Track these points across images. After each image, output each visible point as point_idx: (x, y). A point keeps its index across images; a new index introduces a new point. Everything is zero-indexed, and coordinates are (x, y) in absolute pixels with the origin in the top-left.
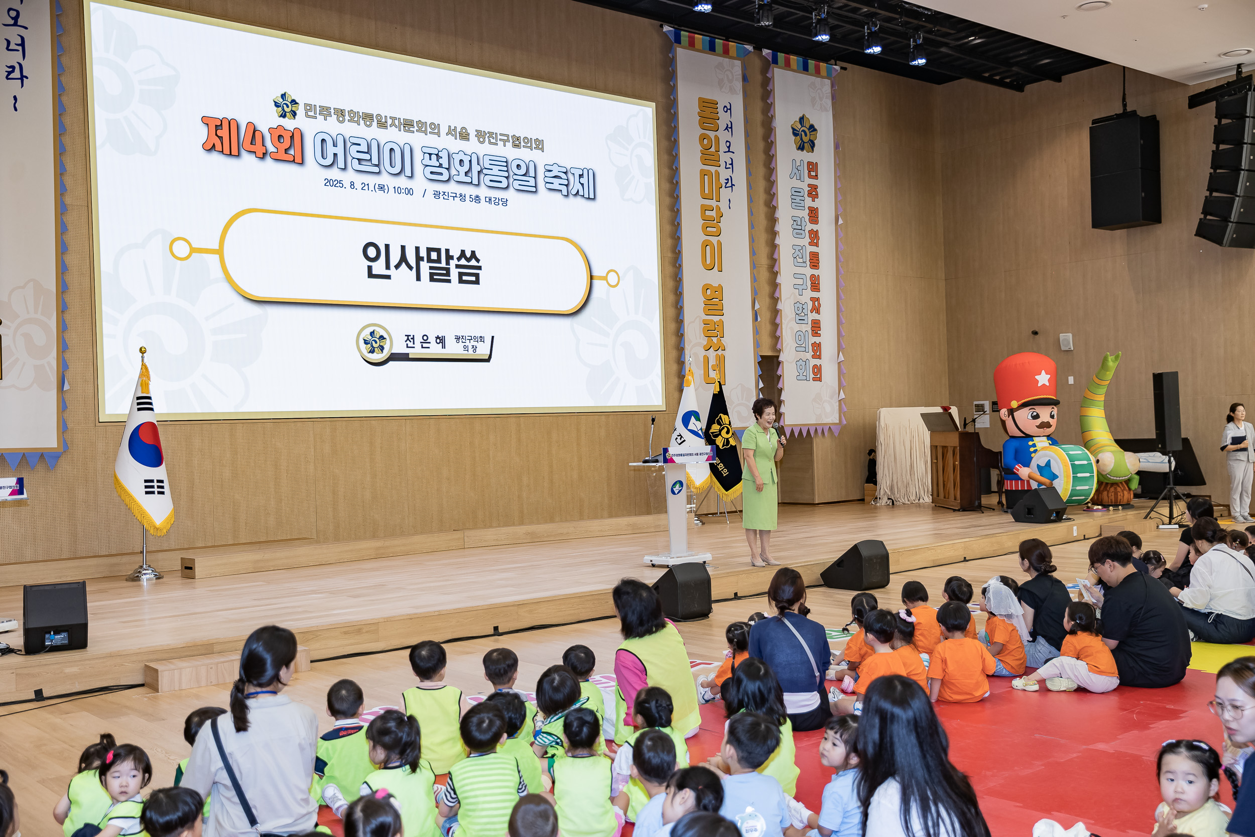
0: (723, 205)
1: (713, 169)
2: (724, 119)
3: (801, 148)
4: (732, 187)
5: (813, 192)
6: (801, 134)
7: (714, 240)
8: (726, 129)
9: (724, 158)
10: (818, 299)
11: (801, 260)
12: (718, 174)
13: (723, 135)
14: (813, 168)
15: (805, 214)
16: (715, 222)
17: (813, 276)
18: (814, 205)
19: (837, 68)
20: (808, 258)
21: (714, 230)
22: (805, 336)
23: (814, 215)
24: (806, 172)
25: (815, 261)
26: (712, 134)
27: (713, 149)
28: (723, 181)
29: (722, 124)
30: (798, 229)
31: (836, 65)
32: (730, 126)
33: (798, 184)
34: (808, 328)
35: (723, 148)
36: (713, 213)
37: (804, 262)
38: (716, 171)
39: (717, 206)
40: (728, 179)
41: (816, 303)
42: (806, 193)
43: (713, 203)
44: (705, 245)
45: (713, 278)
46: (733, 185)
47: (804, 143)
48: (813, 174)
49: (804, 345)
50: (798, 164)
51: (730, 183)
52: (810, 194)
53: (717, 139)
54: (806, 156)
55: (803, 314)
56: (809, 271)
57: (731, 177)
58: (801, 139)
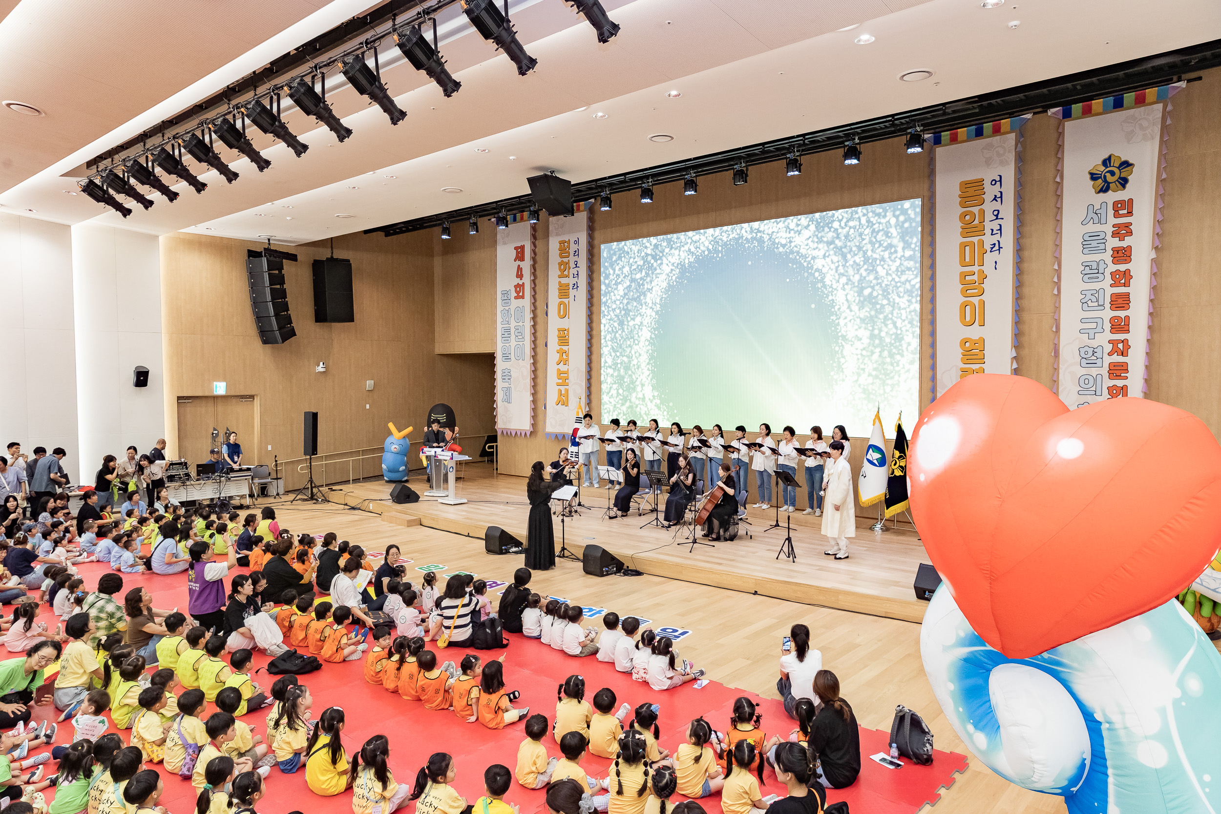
0: (988, 268)
1: (975, 240)
2: (991, 191)
3: (1104, 190)
4: (999, 250)
5: (1123, 231)
6: (1105, 176)
7: (976, 300)
8: (995, 199)
9: (989, 226)
10: (1125, 342)
11: (1096, 304)
12: (982, 243)
13: (989, 207)
14: (1125, 207)
15: (1108, 257)
16: (977, 284)
17: (1112, 320)
18: (1124, 244)
19: (1183, 84)
20: (1108, 300)
21: (976, 291)
22: (1095, 380)
23: (1122, 255)
24: (1111, 212)
25: (1121, 302)
26: (976, 210)
27: (976, 222)
28: (987, 247)
29: (988, 197)
30: (1091, 272)
31: (1179, 81)
32: (999, 195)
33: (1098, 228)
34: (1105, 371)
35: (989, 216)
36: (975, 277)
37: (1099, 305)
38: (979, 241)
39: (979, 270)
40: (994, 244)
41: (1120, 346)
42: (1109, 234)
43: (976, 268)
44: (964, 306)
45: (974, 332)
46: (1000, 248)
47: (1109, 183)
48: (1125, 212)
49: (1094, 389)
50: (1097, 207)
51: (997, 247)
52: (1114, 235)
53: (982, 212)
54: (1112, 196)
55: (1093, 358)
56: (1108, 314)
57: (999, 241)
58: (1105, 181)
